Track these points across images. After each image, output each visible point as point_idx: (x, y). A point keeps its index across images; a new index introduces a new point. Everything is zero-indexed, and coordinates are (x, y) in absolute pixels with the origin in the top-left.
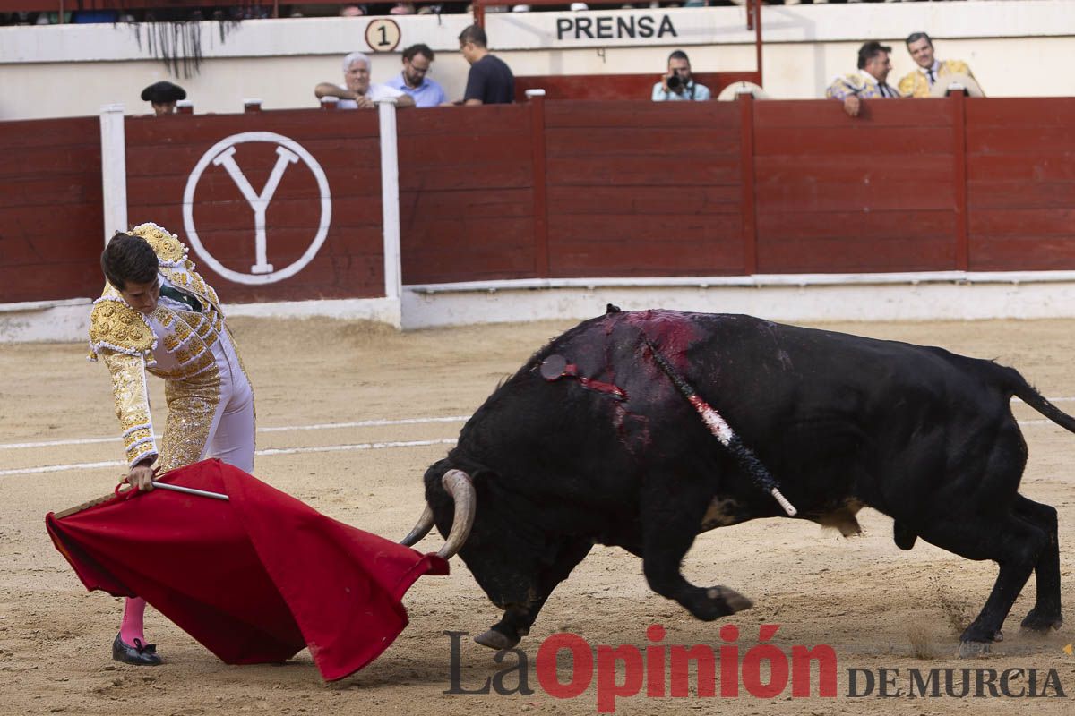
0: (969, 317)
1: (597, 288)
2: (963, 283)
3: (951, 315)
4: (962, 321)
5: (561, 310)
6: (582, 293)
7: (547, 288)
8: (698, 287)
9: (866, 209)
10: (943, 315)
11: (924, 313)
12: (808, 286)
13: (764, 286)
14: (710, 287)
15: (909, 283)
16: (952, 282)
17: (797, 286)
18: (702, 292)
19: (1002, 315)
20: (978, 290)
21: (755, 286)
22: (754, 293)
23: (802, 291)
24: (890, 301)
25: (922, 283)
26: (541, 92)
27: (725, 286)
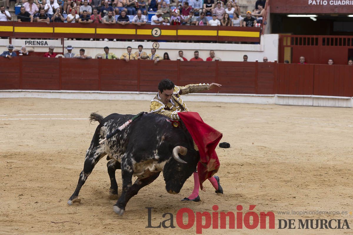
0: (101, 99)
1: (31, 92)
2: (100, 93)
3: (97, 99)
4: (99, 100)
5: (24, 96)
6: (29, 92)
7: (22, 91)
8: (50, 92)
9: (82, 79)
10: (96, 99)
11: (92, 98)
12: (71, 93)
13: (63, 92)
14: (53, 92)
15: (90, 93)
16: (98, 93)
17: (69, 93)
18: (51, 93)
19: (107, 99)
20: (102, 95)
21: (61, 92)
22: (61, 94)
23: (70, 94)
24: (86, 96)
25: (92, 93)
26: (22, 54)
27: (56, 92)
